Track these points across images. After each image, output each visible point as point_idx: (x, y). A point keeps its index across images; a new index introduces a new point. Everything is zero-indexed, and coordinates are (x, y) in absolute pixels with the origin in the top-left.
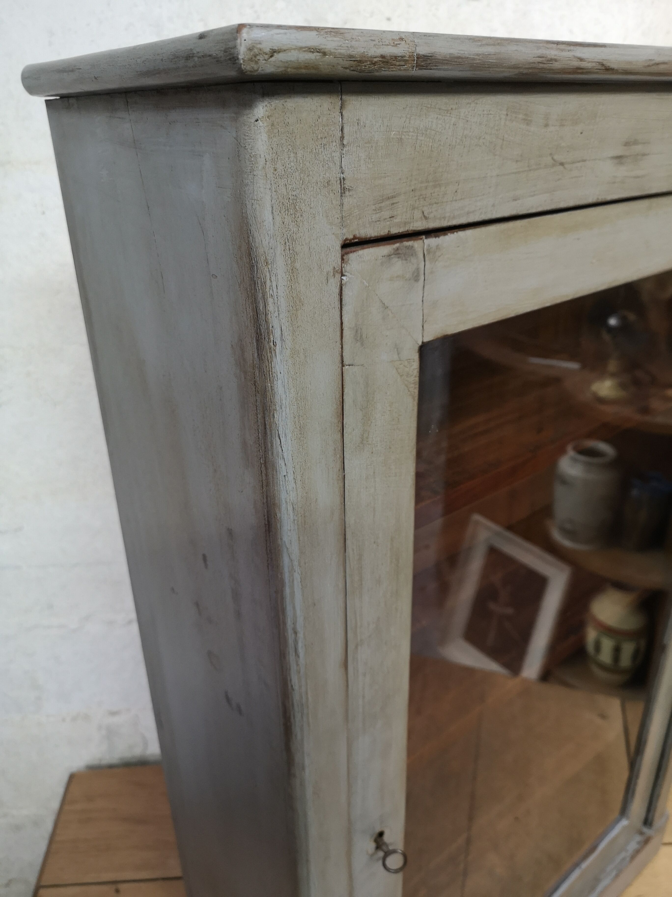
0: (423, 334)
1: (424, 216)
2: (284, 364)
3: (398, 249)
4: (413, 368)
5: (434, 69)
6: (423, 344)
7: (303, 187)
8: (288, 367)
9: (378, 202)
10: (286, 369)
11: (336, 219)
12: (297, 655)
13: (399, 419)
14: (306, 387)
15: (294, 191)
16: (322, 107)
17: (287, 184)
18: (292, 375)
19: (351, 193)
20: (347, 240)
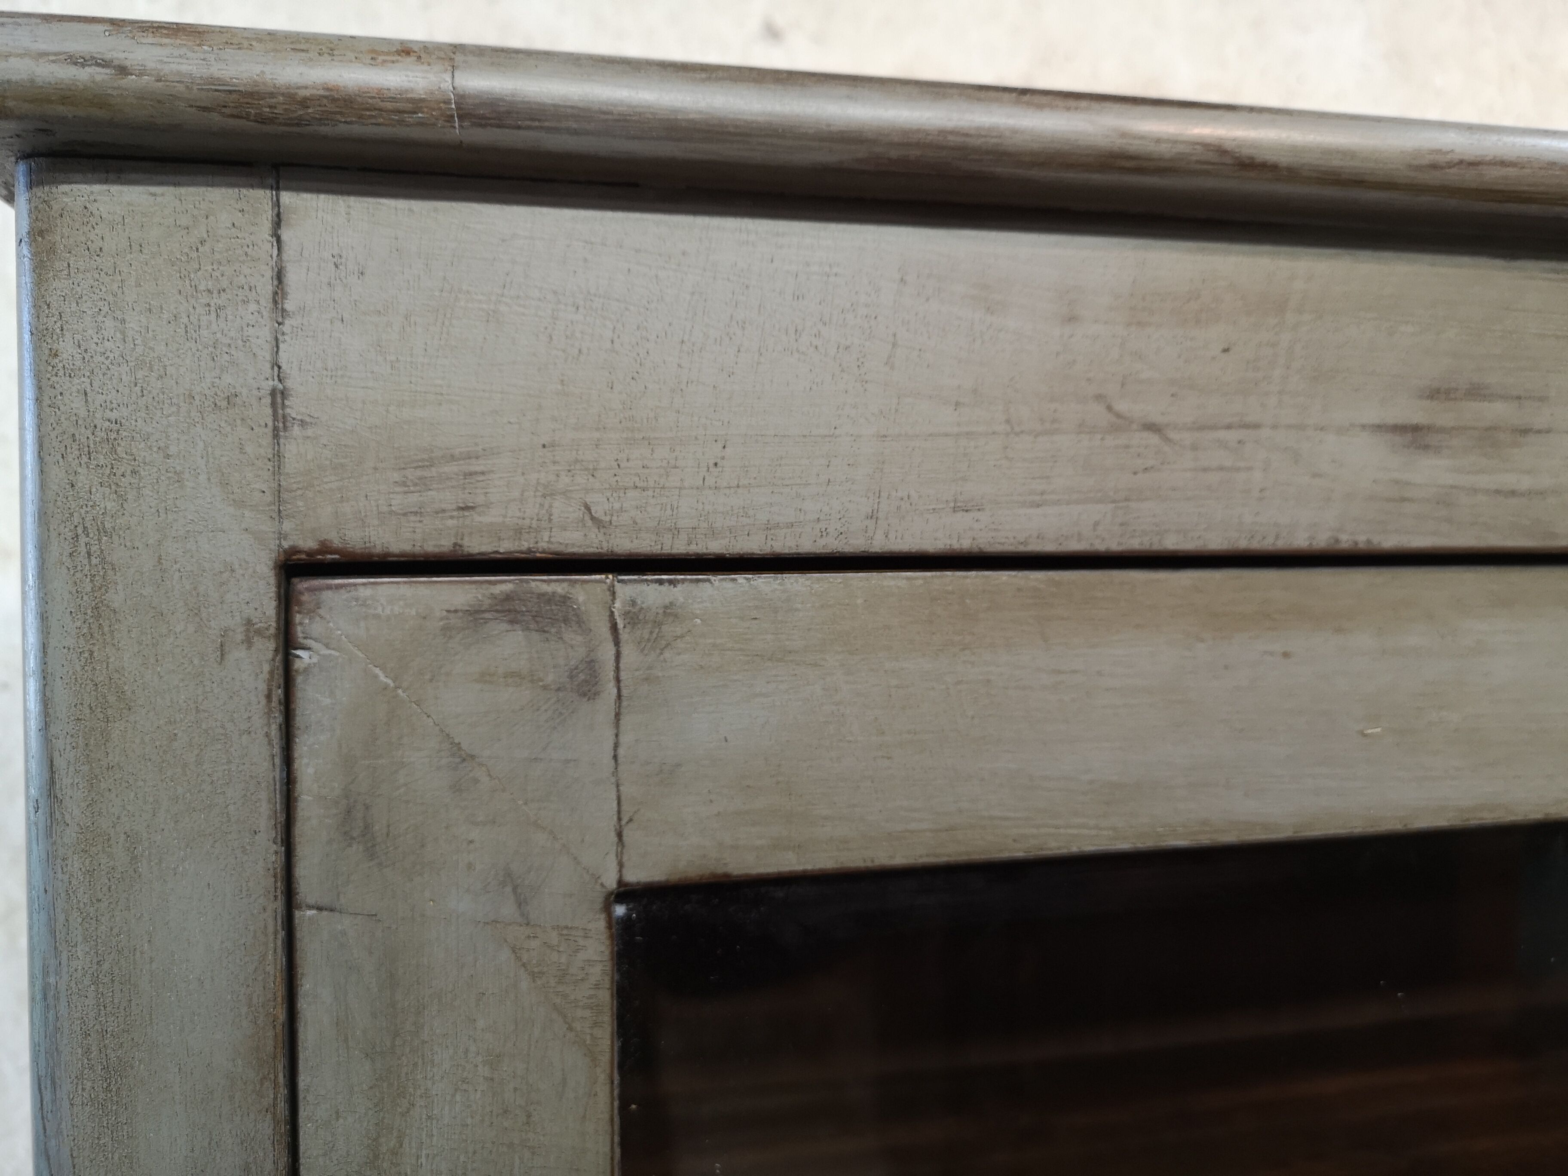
0: (622, 857)
1: (593, 518)
2: (55, 867)
3: (508, 597)
4: (582, 956)
5: (529, 128)
6: (622, 889)
7: (142, 402)
8: (68, 876)
9: (415, 465)
10: (61, 883)
11: (257, 494)
13: (529, 1116)
14: (135, 950)
15: (112, 410)
16: (211, 218)
17: (88, 390)
18: (82, 905)
19: (310, 432)
20: (294, 550)
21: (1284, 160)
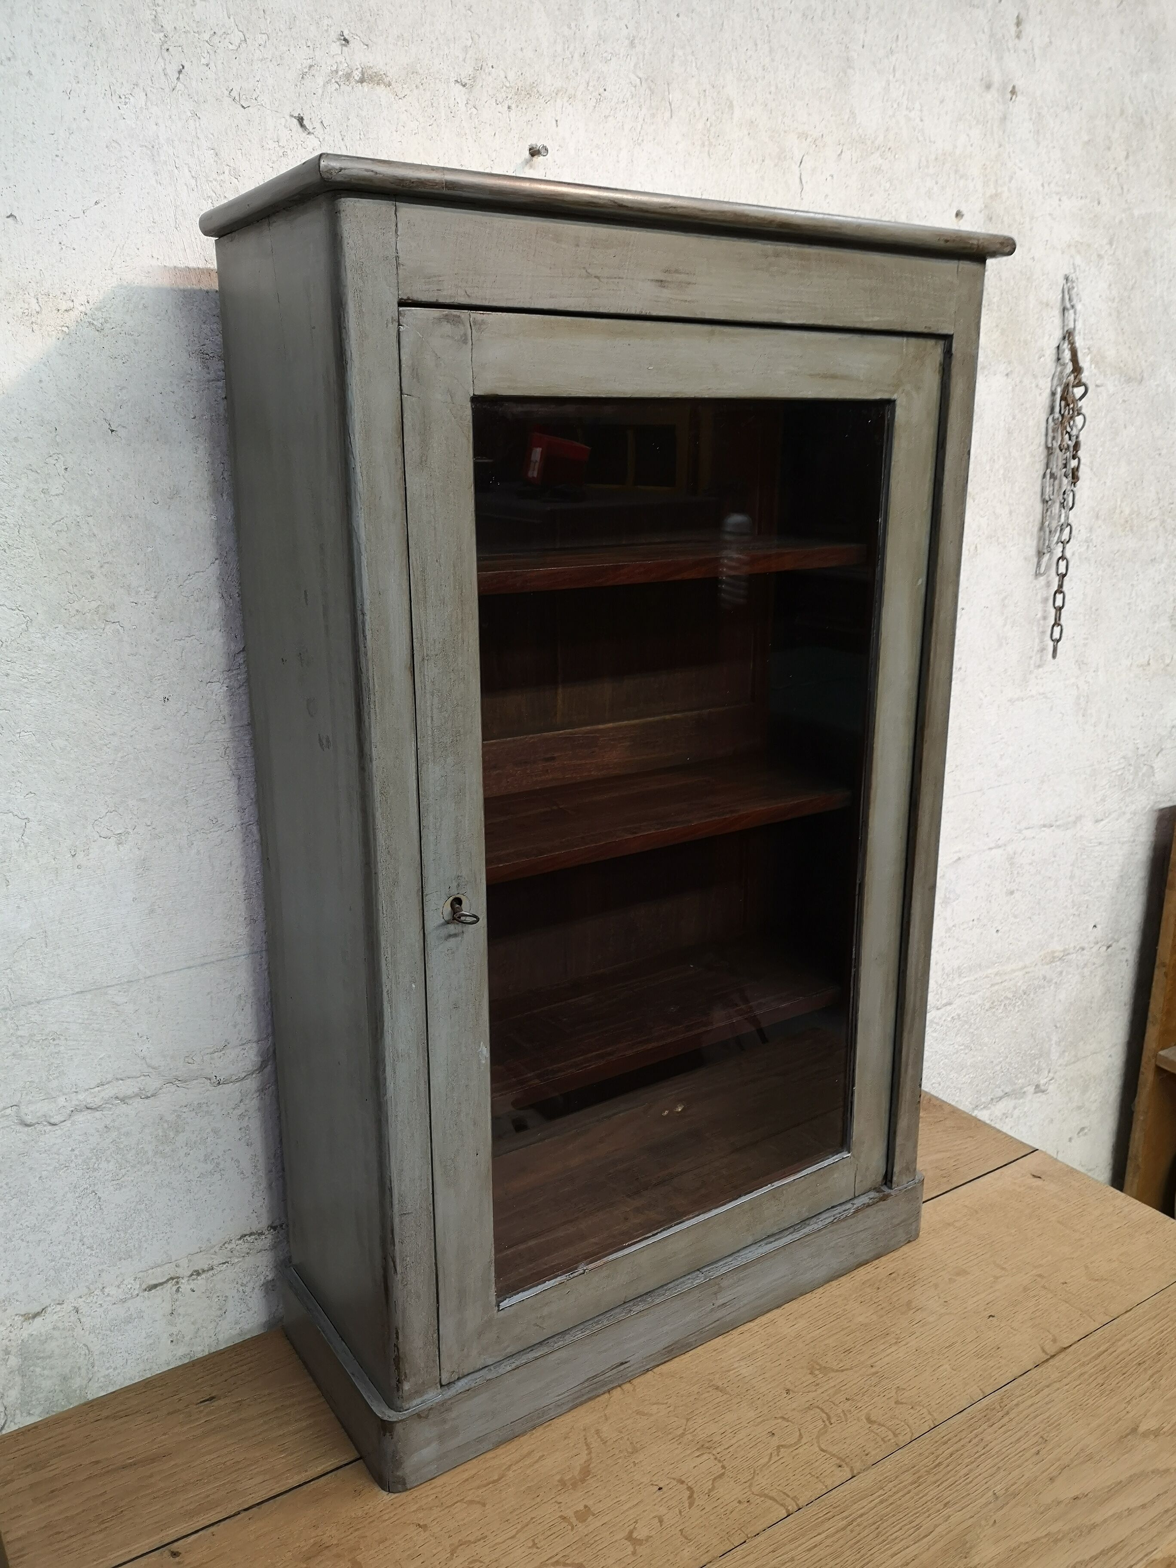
0: (474, 388)
1: (467, 294)
3: (447, 315)
4: (466, 414)
6: (474, 396)
7: (367, 258)
9: (427, 277)
11: (393, 284)
12: (365, 637)
13: (455, 454)
15: (361, 259)
16: (381, 209)
19: (404, 267)
20: (402, 299)
21: (629, 205)
